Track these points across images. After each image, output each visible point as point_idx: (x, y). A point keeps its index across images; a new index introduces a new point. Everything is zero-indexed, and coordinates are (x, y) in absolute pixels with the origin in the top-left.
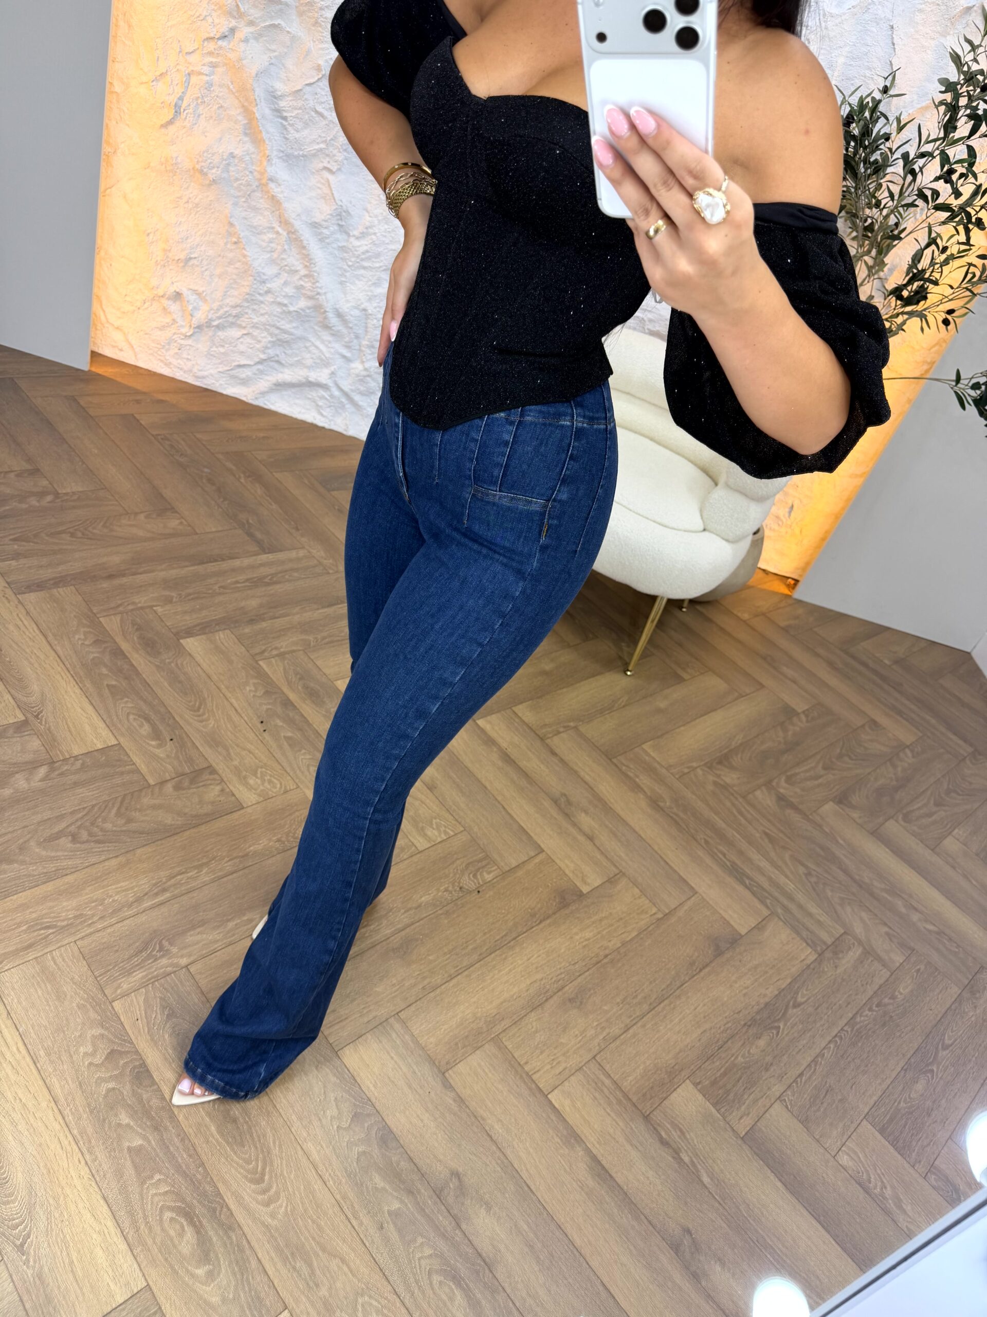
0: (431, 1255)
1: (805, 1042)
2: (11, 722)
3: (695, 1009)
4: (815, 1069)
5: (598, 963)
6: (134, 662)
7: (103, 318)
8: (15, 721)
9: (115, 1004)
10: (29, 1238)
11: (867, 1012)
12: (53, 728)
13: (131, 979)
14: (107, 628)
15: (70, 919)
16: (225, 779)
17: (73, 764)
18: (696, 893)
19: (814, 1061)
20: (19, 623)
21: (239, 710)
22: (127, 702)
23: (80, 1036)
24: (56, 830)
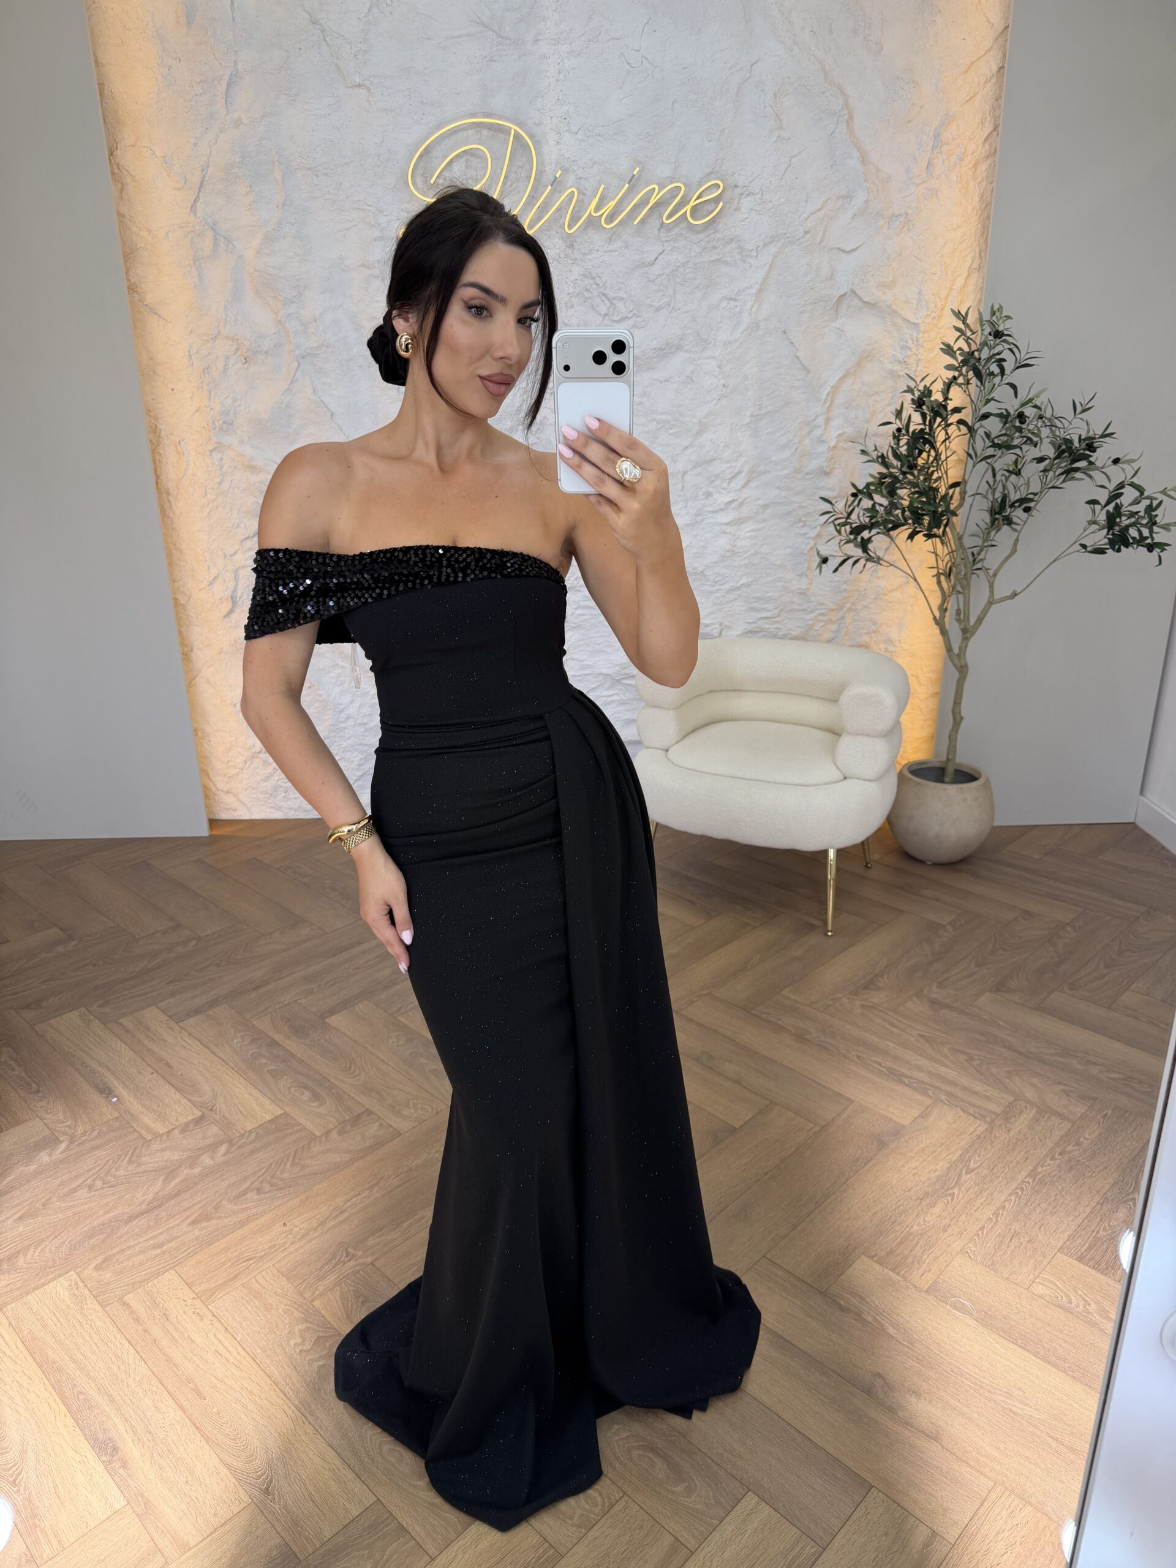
0: (628, 1436)
1: (982, 1200)
2: (190, 1119)
3: (864, 1196)
4: (997, 1220)
5: (758, 1181)
6: (287, 1047)
7: (213, 788)
8: (194, 1117)
9: (317, 1303)
10: (271, 1482)
11: (1049, 1162)
12: (226, 1114)
13: (326, 1282)
14: (260, 1027)
15: (265, 1250)
16: (382, 1117)
17: (248, 1137)
18: (853, 1101)
19: (996, 1214)
20: (184, 1044)
21: (385, 1060)
22: (286, 1080)
23: (289, 1333)
24: (242, 1189)
